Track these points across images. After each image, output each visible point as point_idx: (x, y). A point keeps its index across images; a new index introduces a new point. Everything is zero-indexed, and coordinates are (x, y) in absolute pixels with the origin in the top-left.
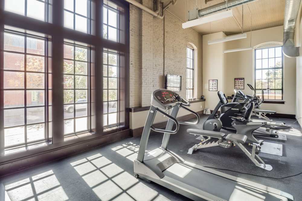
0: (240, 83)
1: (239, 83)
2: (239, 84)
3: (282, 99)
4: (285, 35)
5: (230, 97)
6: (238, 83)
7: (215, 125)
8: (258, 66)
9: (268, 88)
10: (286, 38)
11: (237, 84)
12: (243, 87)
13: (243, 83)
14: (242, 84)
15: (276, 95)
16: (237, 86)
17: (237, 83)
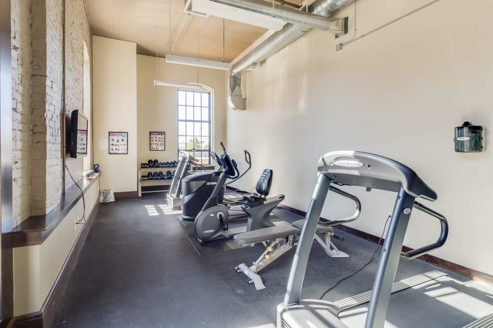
0: (160, 141)
1: (158, 139)
2: (158, 142)
3: (210, 163)
4: (232, 80)
5: (146, 164)
6: (156, 140)
7: (221, 216)
8: (181, 116)
9: (194, 149)
10: (234, 84)
11: (154, 142)
12: (164, 147)
13: (163, 140)
14: (161, 142)
15: (203, 158)
16: (155, 144)
17: (154, 139)
